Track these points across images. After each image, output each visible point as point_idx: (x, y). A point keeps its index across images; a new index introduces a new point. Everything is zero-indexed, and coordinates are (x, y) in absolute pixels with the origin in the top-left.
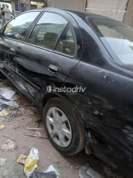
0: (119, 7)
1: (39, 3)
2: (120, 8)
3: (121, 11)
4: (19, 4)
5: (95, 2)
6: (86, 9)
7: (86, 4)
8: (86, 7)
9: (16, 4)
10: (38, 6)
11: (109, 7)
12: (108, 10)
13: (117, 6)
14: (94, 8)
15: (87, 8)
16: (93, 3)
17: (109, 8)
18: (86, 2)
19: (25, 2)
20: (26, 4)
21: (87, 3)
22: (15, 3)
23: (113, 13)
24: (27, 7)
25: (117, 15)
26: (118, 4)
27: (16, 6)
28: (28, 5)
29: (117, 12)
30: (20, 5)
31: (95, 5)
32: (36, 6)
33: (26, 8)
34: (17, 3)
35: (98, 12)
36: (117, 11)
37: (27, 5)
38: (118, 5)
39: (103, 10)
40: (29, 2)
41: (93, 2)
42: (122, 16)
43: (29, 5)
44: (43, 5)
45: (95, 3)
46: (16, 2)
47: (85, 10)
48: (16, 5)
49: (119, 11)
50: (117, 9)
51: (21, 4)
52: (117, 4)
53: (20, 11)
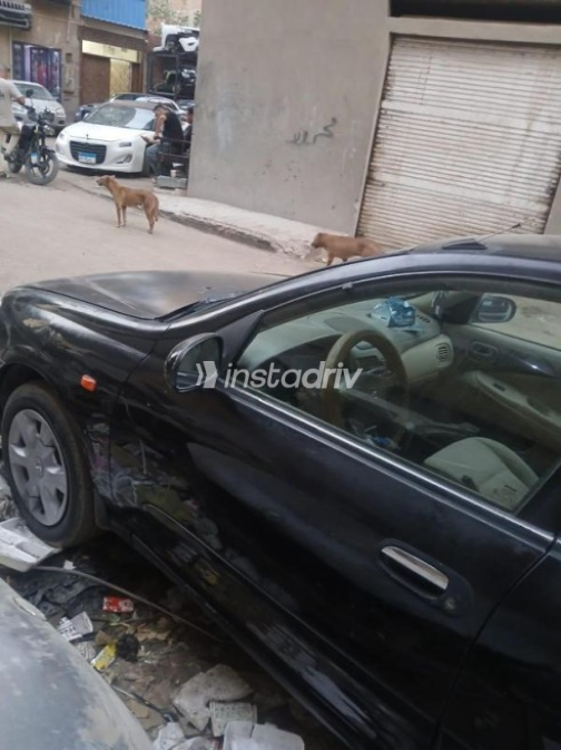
0: (540, 110)
1: (118, 49)
2: (542, 113)
3: (547, 128)
4: (31, 49)
5: (427, 79)
6: (385, 104)
7: (386, 83)
8: (383, 98)
9: (18, 47)
10: (112, 60)
11: (493, 106)
12: (490, 119)
13: (532, 106)
14: (421, 104)
15: (391, 100)
16: (416, 81)
17: (494, 112)
18: (387, 75)
19: (57, 41)
20: (59, 50)
21: (389, 78)
22: (14, 43)
23: (512, 131)
24: (63, 62)
25: (527, 144)
26: (535, 95)
27: (19, 58)
28: (69, 55)
29: (528, 130)
30: (34, 51)
31: (427, 92)
32: (106, 60)
33: (61, 66)
34: (22, 44)
35: (442, 123)
36: (530, 125)
37: (64, 56)
38: (534, 100)
39: (467, 115)
40: (76, 42)
41: (420, 78)
42: (554, 148)
43: (76, 58)
44: (134, 60)
45: (429, 82)
46: (17, 39)
47: (381, 109)
48: (15, 52)
49: (537, 126)
50: (532, 117)
51: (39, 48)
52: (530, 97)
53: (32, 80)
